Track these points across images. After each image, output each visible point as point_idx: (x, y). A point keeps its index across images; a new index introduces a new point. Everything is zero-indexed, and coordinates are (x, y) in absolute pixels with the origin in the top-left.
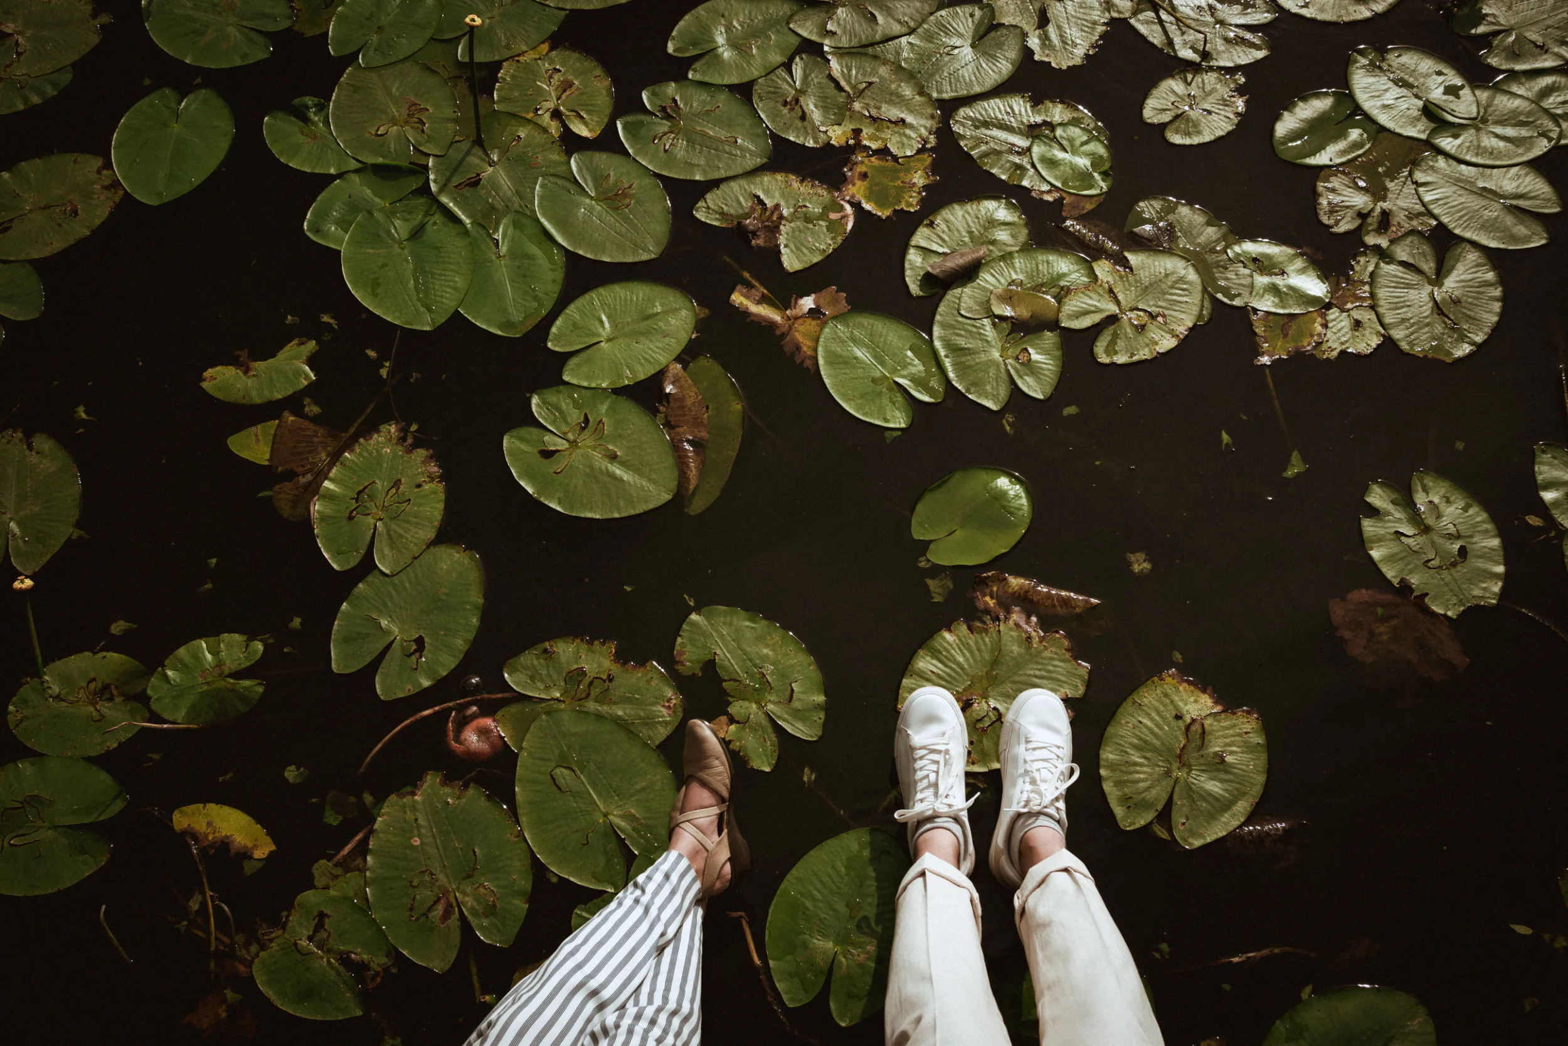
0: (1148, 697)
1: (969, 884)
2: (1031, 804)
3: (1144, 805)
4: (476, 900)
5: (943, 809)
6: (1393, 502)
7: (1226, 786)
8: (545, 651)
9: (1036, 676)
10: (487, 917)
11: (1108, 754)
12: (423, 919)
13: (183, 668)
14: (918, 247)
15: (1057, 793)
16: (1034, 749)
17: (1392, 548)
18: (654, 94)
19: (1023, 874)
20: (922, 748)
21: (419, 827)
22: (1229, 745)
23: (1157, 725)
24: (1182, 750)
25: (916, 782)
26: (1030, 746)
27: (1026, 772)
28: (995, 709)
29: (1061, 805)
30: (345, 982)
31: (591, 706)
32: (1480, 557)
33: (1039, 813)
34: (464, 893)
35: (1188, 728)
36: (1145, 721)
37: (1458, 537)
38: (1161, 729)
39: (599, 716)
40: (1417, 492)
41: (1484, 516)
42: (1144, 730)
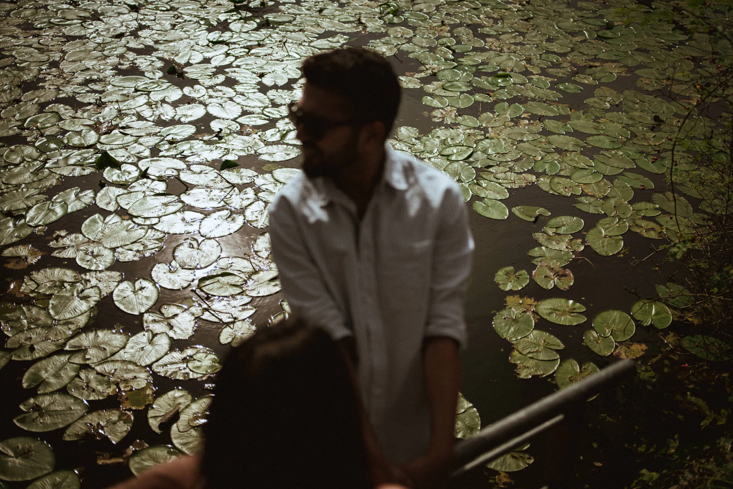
14: (152, 417)
18: (25, 405)
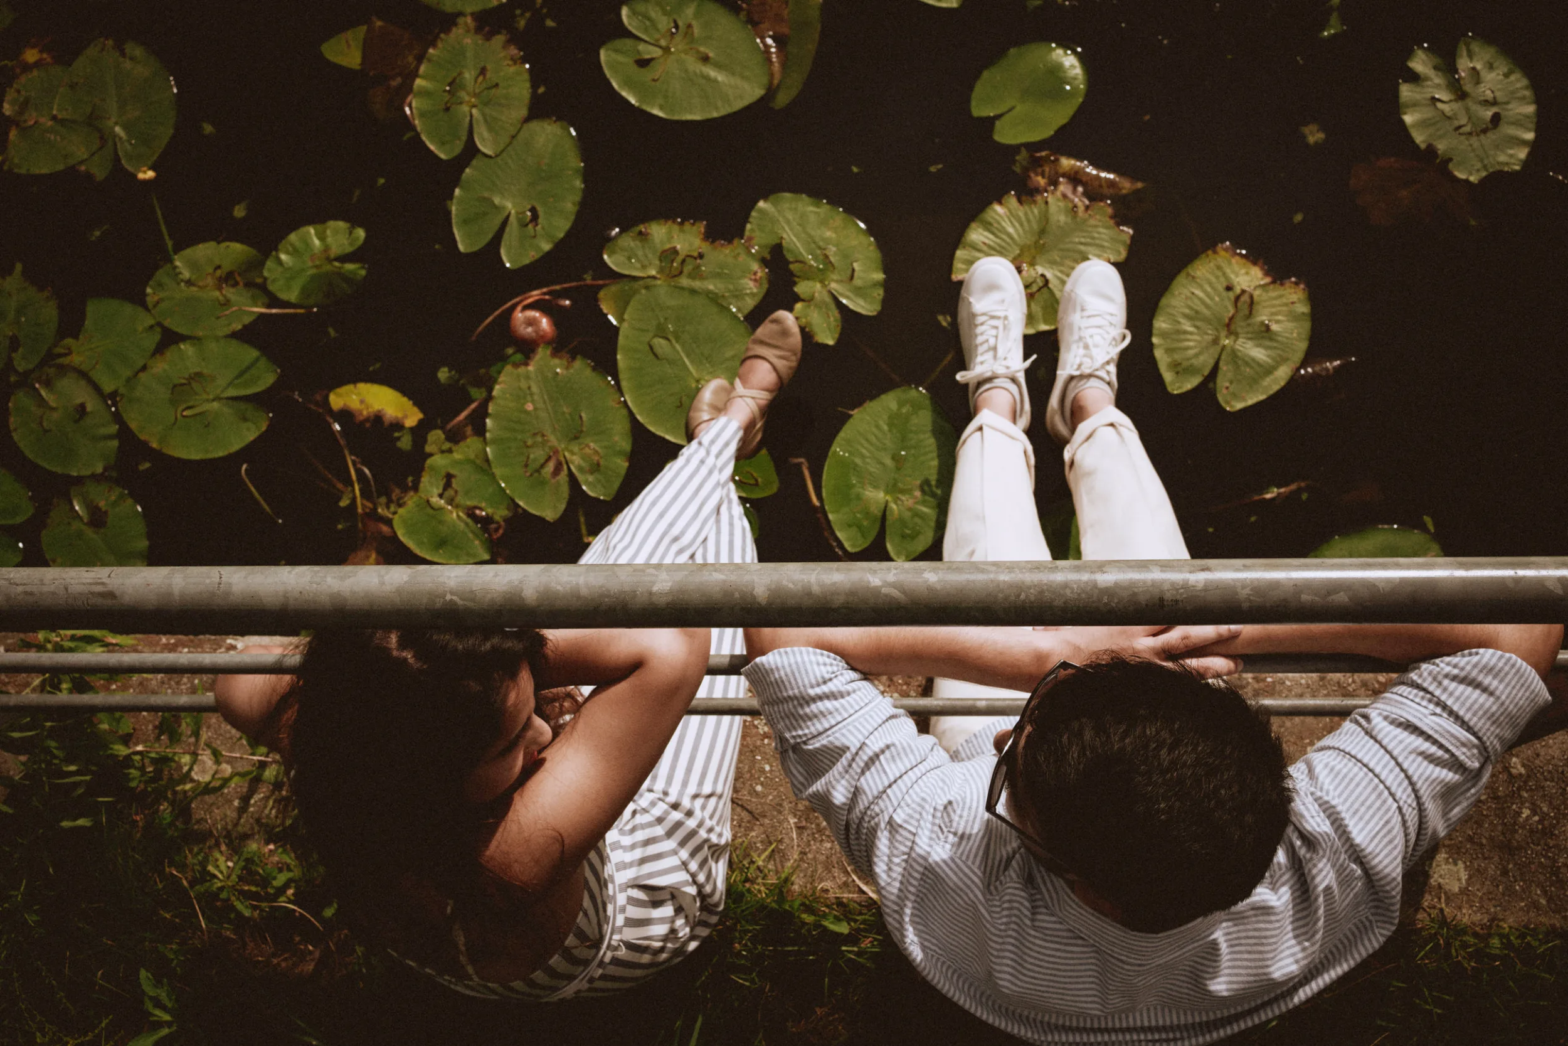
0: (1202, 269)
1: (1024, 438)
2: (1083, 367)
3: (1190, 371)
4: (583, 459)
5: (1001, 370)
6: (1436, 68)
7: (1269, 352)
8: (640, 233)
9: (1082, 244)
10: (592, 473)
11: (1160, 324)
12: (536, 475)
13: (295, 252)
15: (1107, 358)
16: (1089, 317)
17: (1427, 113)
19: (1073, 430)
20: (983, 314)
21: (532, 394)
22: (1276, 314)
23: (1208, 295)
24: (1231, 319)
25: (976, 346)
26: (1086, 314)
27: (1081, 338)
28: (1043, 276)
29: (1112, 369)
30: (473, 532)
31: (684, 281)
32: (1513, 123)
33: (1090, 376)
34: (573, 453)
35: (1237, 298)
36: (1198, 292)
37: (1494, 103)
38: (1212, 299)
39: (693, 292)
40: (1461, 56)
41: (1525, 82)
42: (1196, 301)
